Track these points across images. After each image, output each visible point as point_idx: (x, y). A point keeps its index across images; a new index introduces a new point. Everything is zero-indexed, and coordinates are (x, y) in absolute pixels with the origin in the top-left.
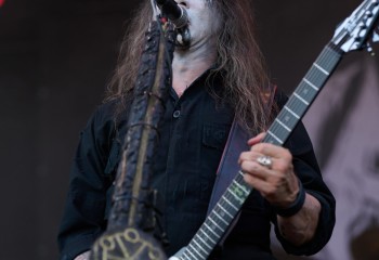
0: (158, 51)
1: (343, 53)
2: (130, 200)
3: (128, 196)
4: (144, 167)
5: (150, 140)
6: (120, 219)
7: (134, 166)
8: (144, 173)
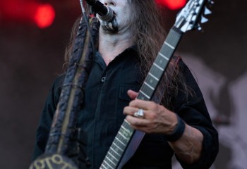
0: (85, 36)
1: (182, 33)
2: (60, 136)
3: (58, 133)
4: (71, 114)
5: (76, 95)
6: (52, 148)
7: (63, 113)
8: (70, 117)
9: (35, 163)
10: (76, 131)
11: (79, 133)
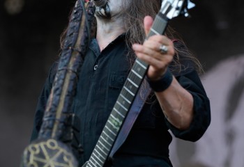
0: (81, 20)
2: (54, 121)
3: (52, 118)
4: (65, 98)
5: (71, 80)
6: (46, 133)
7: (58, 97)
8: (65, 102)
9: (30, 148)
10: (71, 117)
11: (73, 119)
